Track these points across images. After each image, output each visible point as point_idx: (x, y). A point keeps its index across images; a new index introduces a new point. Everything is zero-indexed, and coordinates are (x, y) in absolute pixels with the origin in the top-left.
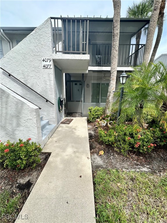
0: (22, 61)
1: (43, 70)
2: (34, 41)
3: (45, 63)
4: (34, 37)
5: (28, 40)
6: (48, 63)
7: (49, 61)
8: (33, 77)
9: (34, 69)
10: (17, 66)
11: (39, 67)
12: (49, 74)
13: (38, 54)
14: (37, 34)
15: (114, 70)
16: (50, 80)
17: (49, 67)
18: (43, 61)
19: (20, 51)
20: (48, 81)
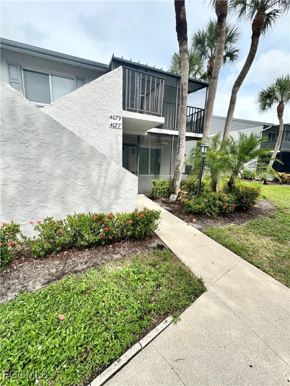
0: (80, 114)
1: (109, 129)
2: (99, 91)
3: (112, 121)
4: (100, 85)
5: (91, 87)
6: (117, 121)
7: (118, 119)
8: (95, 138)
9: (96, 127)
10: (71, 120)
11: (104, 125)
12: (117, 135)
13: (104, 108)
14: (105, 82)
15: (183, 136)
16: (117, 144)
17: (117, 127)
18: (111, 117)
19: (78, 100)
20: (115, 144)
